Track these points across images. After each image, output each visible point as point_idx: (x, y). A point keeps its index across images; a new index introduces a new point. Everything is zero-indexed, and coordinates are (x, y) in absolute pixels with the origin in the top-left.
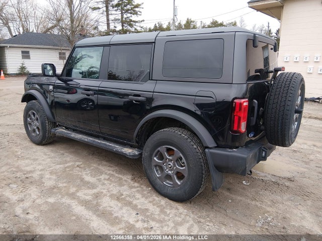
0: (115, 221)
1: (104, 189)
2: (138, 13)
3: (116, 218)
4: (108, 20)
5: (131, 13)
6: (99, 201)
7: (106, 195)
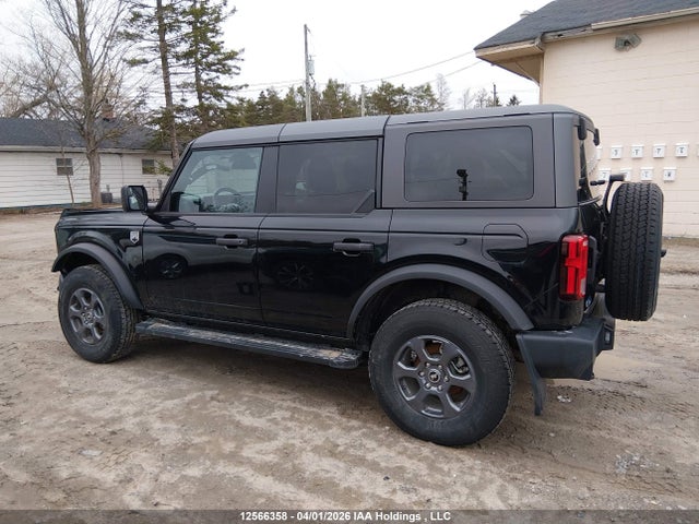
0: (349, 497)
1: (294, 438)
2: (234, 70)
3: (348, 490)
4: (167, 86)
5: (217, 71)
6: (297, 462)
7: (304, 450)
